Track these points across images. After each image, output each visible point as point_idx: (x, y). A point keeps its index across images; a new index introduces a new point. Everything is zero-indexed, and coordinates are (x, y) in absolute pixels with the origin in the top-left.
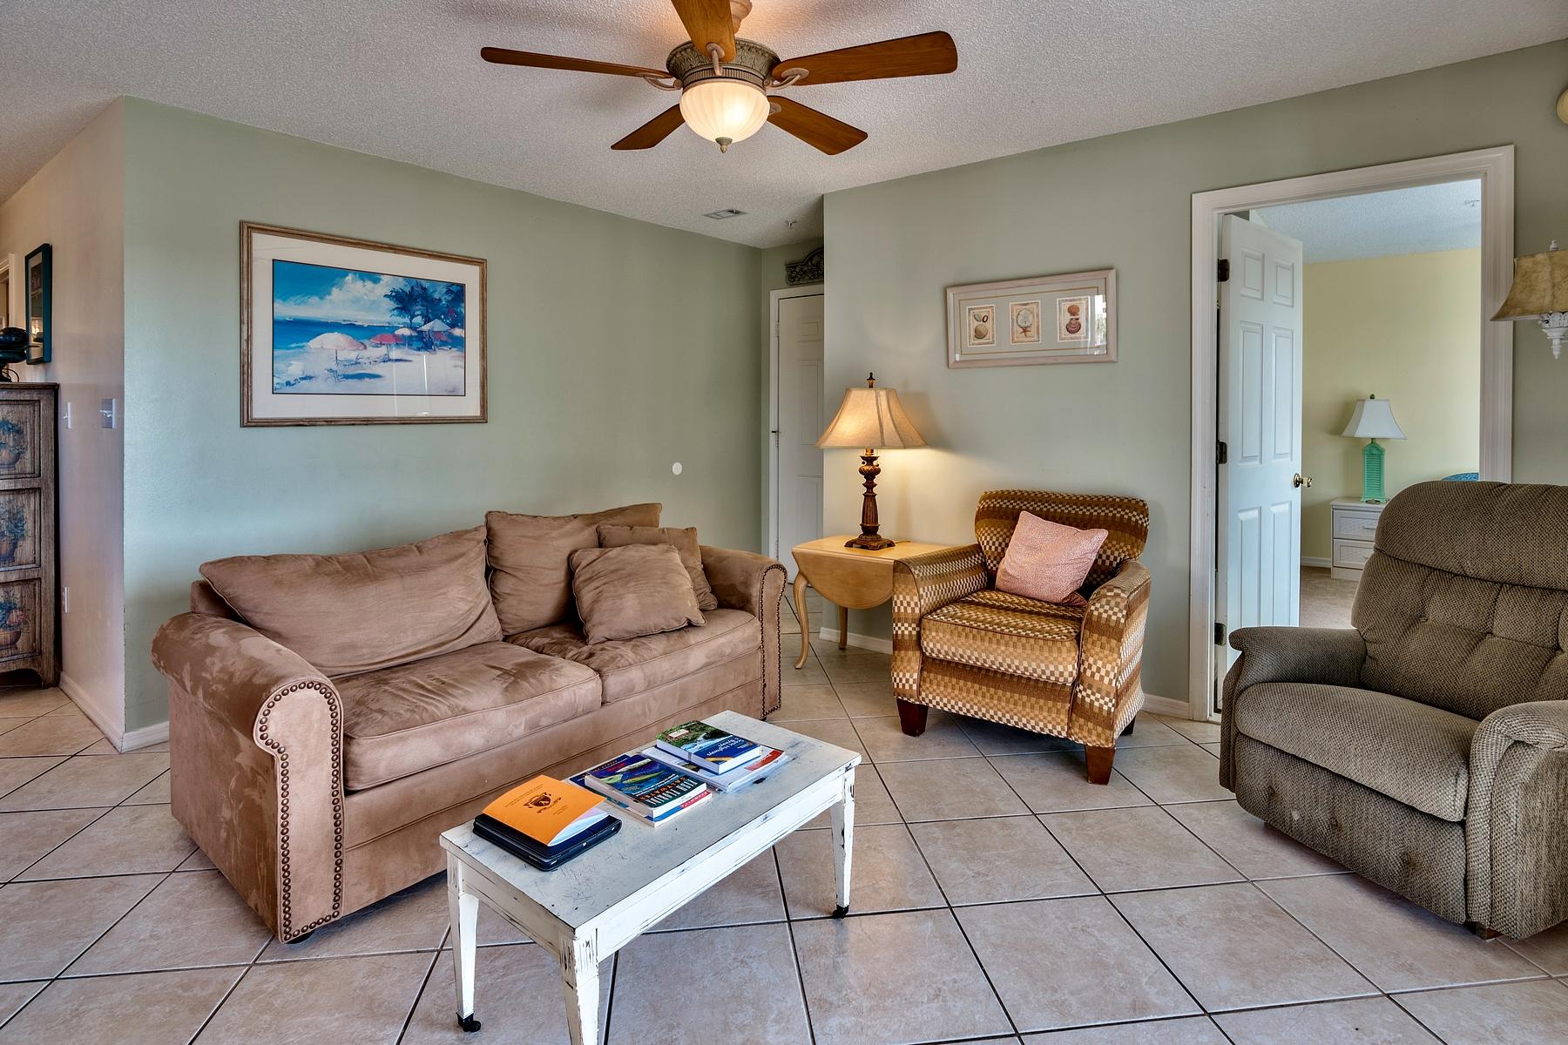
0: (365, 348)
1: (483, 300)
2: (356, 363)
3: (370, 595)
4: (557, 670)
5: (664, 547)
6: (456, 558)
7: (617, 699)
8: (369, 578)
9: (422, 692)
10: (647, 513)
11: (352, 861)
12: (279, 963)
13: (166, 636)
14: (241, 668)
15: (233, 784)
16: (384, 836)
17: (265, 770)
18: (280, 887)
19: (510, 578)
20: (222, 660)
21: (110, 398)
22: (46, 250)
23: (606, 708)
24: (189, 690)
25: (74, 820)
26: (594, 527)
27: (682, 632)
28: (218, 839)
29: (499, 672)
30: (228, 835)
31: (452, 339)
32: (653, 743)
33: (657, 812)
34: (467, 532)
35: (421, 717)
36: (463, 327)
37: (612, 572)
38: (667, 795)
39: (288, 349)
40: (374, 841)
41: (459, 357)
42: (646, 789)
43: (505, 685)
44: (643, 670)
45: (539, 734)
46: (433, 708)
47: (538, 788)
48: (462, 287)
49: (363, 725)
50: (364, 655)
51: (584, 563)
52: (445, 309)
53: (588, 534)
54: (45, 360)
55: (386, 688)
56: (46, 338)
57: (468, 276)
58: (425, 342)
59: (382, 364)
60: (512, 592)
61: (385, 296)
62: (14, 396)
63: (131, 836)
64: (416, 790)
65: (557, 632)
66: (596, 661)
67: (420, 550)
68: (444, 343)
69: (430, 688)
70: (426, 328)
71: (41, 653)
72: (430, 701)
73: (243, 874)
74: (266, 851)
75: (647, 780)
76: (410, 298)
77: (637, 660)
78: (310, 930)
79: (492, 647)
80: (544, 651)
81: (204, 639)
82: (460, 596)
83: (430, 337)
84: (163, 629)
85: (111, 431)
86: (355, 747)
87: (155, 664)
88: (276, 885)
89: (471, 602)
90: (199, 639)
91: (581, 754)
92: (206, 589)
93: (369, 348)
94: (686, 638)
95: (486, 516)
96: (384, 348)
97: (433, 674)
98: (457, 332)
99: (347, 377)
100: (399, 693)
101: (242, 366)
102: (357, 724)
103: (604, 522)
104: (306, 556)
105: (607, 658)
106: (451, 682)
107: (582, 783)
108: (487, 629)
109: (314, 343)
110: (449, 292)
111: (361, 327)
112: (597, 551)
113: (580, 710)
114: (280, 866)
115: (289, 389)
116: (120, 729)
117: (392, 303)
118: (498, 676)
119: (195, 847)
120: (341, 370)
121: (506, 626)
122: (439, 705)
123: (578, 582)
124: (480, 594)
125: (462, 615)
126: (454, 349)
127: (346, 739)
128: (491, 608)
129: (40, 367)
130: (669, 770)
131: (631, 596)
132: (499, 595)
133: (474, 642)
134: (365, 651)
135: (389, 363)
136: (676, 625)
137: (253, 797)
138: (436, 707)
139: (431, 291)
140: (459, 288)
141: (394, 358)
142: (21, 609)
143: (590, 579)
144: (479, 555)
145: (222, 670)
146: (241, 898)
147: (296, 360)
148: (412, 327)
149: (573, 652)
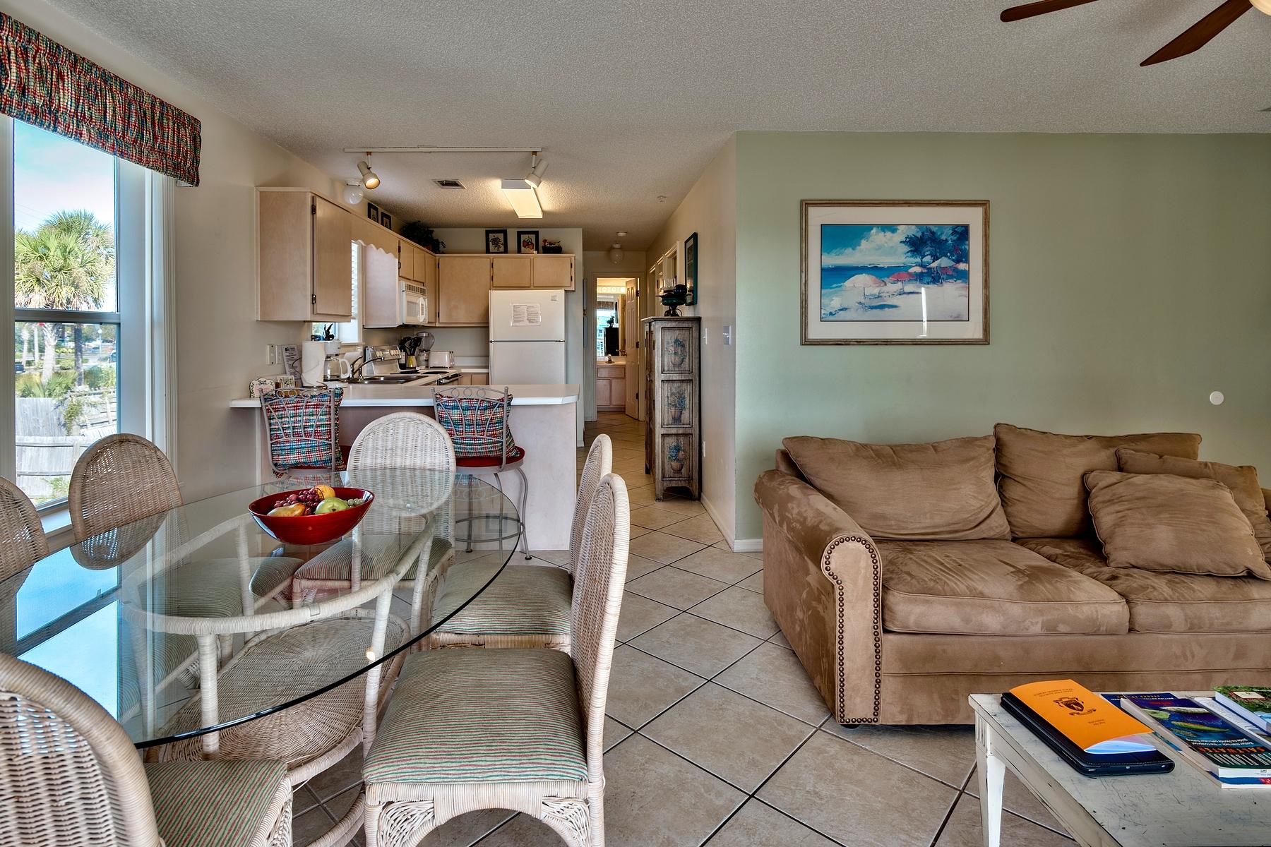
0: (886, 285)
1: (986, 237)
2: (879, 297)
3: (897, 478)
4: (1075, 582)
5: (1211, 483)
6: (967, 460)
7: (1149, 630)
8: (895, 465)
9: (943, 568)
10: (1180, 445)
11: (889, 685)
12: (836, 736)
13: (763, 483)
14: (811, 516)
15: (804, 595)
16: (912, 675)
17: (828, 591)
18: (837, 682)
19: (1019, 485)
20: (799, 506)
21: (728, 325)
22: (695, 236)
23: (1133, 637)
24: (778, 522)
25: (712, 586)
26: (1112, 450)
27: (1238, 581)
28: (794, 629)
29: (1012, 569)
30: (801, 629)
31: (957, 272)
32: (1211, 693)
33: (1224, 772)
34: (977, 439)
35: (943, 589)
36: (967, 261)
37: (1138, 499)
38: (1236, 759)
39: (831, 288)
40: (905, 675)
41: (963, 287)
42: (1204, 741)
43: (1020, 583)
44: (1183, 609)
45: (1055, 638)
46: (953, 584)
47: (1067, 690)
48: (966, 227)
49: (896, 581)
50: (891, 525)
51: (1101, 484)
52: (950, 248)
53: (1105, 456)
54: (694, 303)
55: (912, 556)
56: (694, 290)
57: (972, 218)
58: (934, 277)
59: (898, 296)
60: (1022, 499)
61: (901, 242)
62: (681, 325)
63: (742, 607)
64: (939, 648)
65: (1070, 546)
66: (1122, 584)
67: (935, 448)
68: (951, 277)
69: (948, 566)
70: (934, 265)
71: (692, 479)
72: (950, 577)
73: (811, 661)
74: (828, 651)
75: (1205, 731)
76: (922, 242)
77: (1175, 597)
78: (857, 723)
79: (1002, 545)
80: (1057, 561)
81: (786, 490)
82: (972, 494)
83: (937, 273)
84: (760, 478)
85: (728, 346)
86: (890, 596)
87: (756, 500)
88: (834, 679)
89: (982, 501)
90: (783, 489)
91: (1104, 673)
92: (785, 455)
93: (889, 285)
94: (1245, 590)
95: (995, 427)
96: (900, 283)
97: (951, 555)
98: (962, 266)
99: (872, 308)
100: (922, 563)
101: (802, 302)
102: (891, 579)
103: (1126, 446)
104: (849, 441)
105: (1135, 585)
106: (967, 566)
107: (1118, 704)
108: (997, 527)
109: (848, 283)
110: (954, 232)
111: (882, 269)
112: (1117, 476)
113: (1103, 629)
114: (837, 667)
115: (831, 318)
116: (733, 537)
117: (906, 247)
118: (1012, 572)
119: (779, 630)
120: (868, 302)
121: (1014, 529)
122: (958, 583)
123: (1095, 502)
124: (990, 495)
125: (974, 510)
126: (958, 281)
127: (884, 588)
128: (1000, 510)
129: (691, 307)
130: (1237, 733)
131: (1163, 528)
132: (1008, 499)
133: (985, 536)
134: (893, 523)
135: (905, 296)
136: (1230, 572)
137: (819, 609)
138: (956, 584)
139: (939, 234)
140: (963, 228)
141: (908, 291)
142: (684, 451)
143: (1111, 502)
144: (989, 461)
145: (799, 513)
146: (810, 678)
147: (836, 296)
148: (922, 266)
149: (1092, 569)
